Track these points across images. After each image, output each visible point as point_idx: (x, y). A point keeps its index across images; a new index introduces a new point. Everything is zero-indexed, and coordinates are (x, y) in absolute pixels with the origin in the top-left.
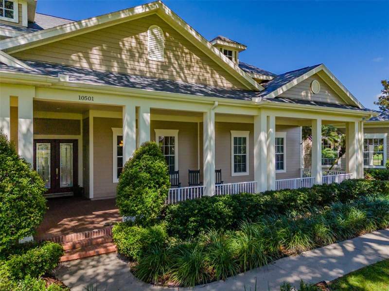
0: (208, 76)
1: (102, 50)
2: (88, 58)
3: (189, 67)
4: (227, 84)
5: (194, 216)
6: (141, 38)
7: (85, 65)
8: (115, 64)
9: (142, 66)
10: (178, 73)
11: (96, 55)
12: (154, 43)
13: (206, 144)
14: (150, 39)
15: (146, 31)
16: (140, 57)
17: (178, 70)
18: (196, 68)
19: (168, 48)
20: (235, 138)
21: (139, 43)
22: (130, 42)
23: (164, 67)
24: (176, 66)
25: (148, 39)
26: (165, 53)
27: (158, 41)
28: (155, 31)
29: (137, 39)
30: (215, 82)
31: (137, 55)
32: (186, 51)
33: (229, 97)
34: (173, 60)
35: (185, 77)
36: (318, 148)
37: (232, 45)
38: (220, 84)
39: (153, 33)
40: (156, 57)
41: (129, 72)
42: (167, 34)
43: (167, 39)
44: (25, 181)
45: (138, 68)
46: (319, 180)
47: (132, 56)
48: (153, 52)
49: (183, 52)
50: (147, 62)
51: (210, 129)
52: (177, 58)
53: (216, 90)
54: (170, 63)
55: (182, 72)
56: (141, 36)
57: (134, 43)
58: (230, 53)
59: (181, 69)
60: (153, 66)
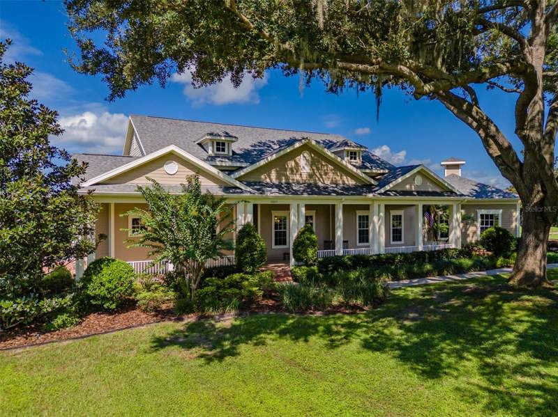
0: (338, 178)
1: (277, 171)
2: (269, 176)
3: (326, 174)
4: (351, 182)
5: (331, 264)
7: (268, 180)
8: (283, 178)
9: (297, 177)
10: (319, 178)
11: (273, 174)
12: (305, 162)
13: (337, 224)
14: (303, 161)
15: (300, 155)
16: (297, 172)
17: (319, 176)
18: (331, 175)
19: (312, 163)
20: (360, 217)
21: (296, 163)
22: (291, 164)
23: (310, 176)
24: (317, 174)
25: (302, 160)
26: (311, 167)
27: (307, 161)
28: (305, 155)
29: (295, 161)
30: (344, 181)
31: (295, 171)
32: (324, 164)
33: (352, 194)
34: (316, 171)
35: (323, 181)
36: (420, 225)
37: (356, 149)
38: (346, 182)
39: (304, 157)
41: (291, 181)
42: (313, 155)
43: (312, 158)
45: (295, 178)
46: (421, 248)
47: (292, 172)
48: (304, 168)
49: (322, 165)
50: (301, 174)
51: (340, 215)
52: (318, 169)
53: (343, 189)
54: (314, 172)
55: (322, 177)
56: (297, 159)
57: (293, 164)
58: (355, 153)
59: (321, 175)
60: (304, 176)
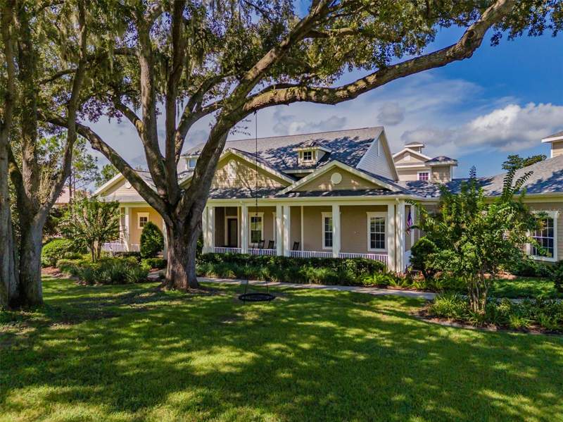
0: (263, 182)
3: (251, 179)
4: (276, 185)
6: (226, 170)
8: (214, 185)
9: (225, 184)
10: (244, 184)
12: (231, 170)
15: (227, 164)
16: (225, 179)
17: (244, 181)
19: (239, 171)
21: (224, 171)
22: (220, 172)
23: (237, 182)
25: (229, 168)
26: (237, 173)
27: (234, 169)
28: (232, 163)
29: (223, 169)
30: (268, 186)
31: (223, 179)
32: (249, 170)
34: (241, 177)
35: (249, 185)
37: (311, 148)
38: (271, 185)
39: (232, 166)
40: (232, 176)
41: (220, 187)
42: (238, 163)
43: (238, 166)
44: (152, 237)
45: (223, 185)
47: (221, 180)
49: (247, 170)
50: (228, 181)
52: (244, 175)
54: (240, 180)
55: (247, 182)
56: (225, 167)
57: (222, 172)
58: (310, 153)
59: (246, 181)
60: (231, 182)
